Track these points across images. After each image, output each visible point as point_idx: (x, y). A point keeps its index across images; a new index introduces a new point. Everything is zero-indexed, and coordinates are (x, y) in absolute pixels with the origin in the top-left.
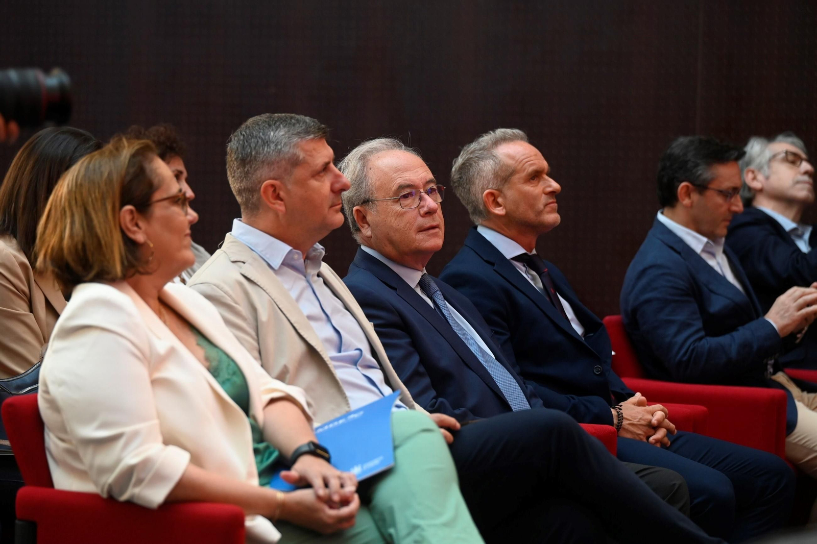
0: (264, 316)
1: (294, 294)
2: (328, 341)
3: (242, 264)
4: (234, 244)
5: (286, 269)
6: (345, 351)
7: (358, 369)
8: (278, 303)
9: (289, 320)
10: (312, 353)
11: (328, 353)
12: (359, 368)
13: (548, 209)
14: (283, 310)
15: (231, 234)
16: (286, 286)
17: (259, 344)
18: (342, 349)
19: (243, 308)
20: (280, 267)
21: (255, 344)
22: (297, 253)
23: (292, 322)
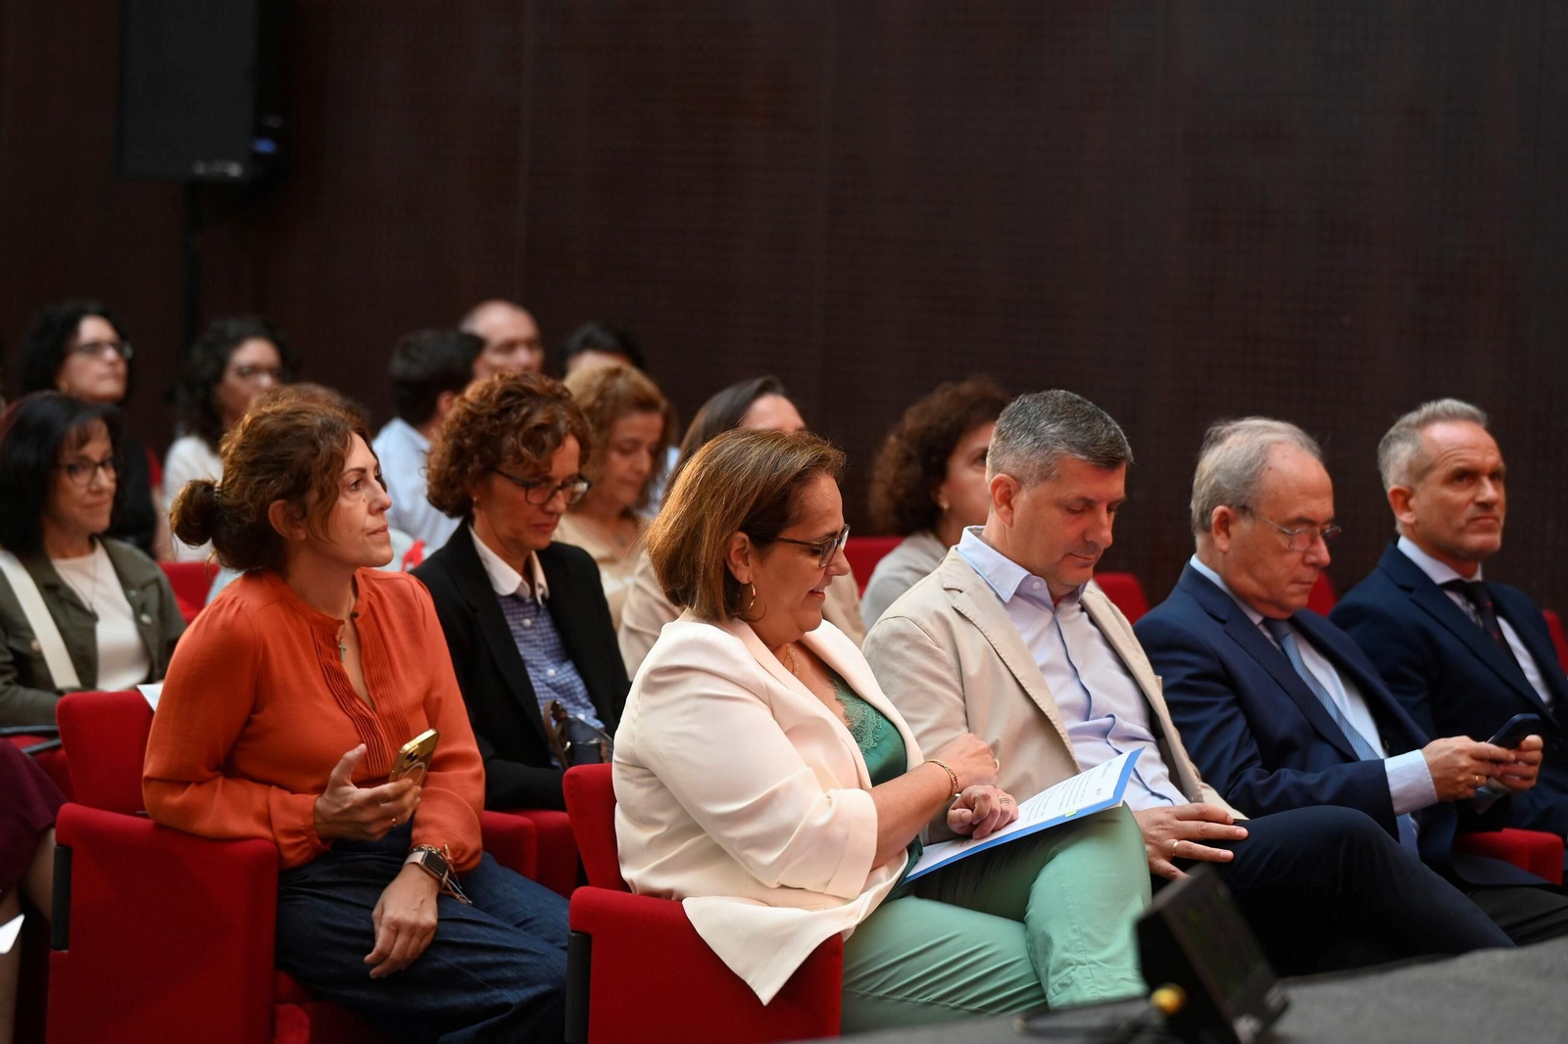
0: (972, 668)
1: (1026, 638)
2: (1067, 707)
3: (958, 593)
4: (953, 562)
5: (1021, 602)
6: (1094, 719)
7: (1109, 743)
8: (999, 652)
9: (1013, 675)
10: (1042, 720)
11: (1065, 725)
12: (1111, 741)
13: (1474, 526)
14: (1005, 660)
15: (956, 549)
16: (1018, 627)
17: (965, 701)
18: (1091, 716)
19: (946, 654)
20: (1012, 599)
21: (960, 701)
22: (1038, 581)
23: (1018, 677)
